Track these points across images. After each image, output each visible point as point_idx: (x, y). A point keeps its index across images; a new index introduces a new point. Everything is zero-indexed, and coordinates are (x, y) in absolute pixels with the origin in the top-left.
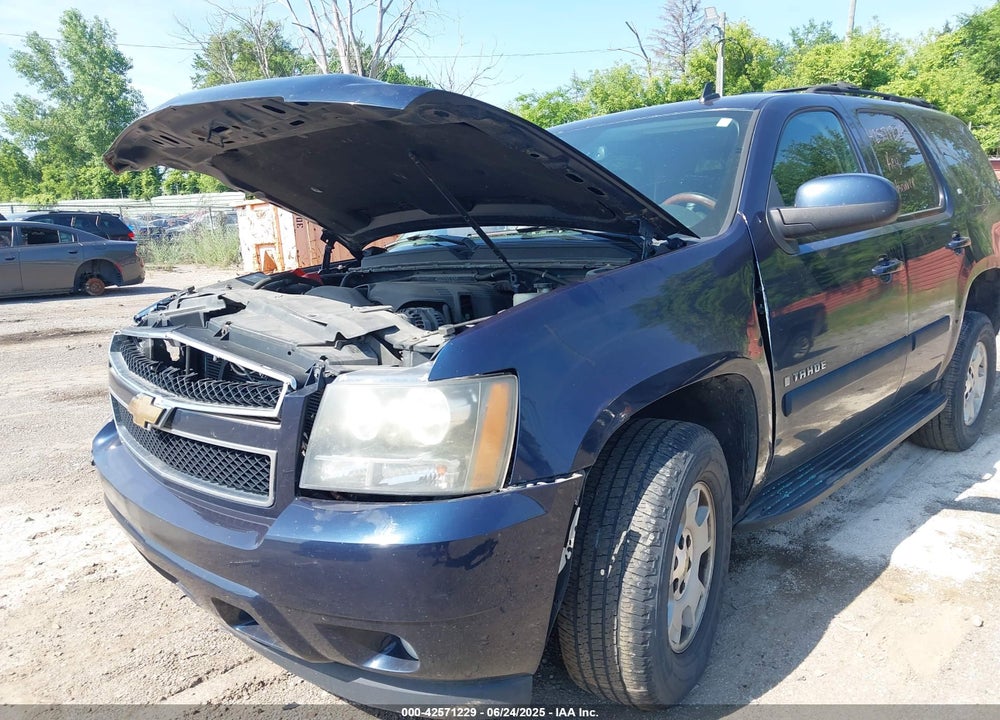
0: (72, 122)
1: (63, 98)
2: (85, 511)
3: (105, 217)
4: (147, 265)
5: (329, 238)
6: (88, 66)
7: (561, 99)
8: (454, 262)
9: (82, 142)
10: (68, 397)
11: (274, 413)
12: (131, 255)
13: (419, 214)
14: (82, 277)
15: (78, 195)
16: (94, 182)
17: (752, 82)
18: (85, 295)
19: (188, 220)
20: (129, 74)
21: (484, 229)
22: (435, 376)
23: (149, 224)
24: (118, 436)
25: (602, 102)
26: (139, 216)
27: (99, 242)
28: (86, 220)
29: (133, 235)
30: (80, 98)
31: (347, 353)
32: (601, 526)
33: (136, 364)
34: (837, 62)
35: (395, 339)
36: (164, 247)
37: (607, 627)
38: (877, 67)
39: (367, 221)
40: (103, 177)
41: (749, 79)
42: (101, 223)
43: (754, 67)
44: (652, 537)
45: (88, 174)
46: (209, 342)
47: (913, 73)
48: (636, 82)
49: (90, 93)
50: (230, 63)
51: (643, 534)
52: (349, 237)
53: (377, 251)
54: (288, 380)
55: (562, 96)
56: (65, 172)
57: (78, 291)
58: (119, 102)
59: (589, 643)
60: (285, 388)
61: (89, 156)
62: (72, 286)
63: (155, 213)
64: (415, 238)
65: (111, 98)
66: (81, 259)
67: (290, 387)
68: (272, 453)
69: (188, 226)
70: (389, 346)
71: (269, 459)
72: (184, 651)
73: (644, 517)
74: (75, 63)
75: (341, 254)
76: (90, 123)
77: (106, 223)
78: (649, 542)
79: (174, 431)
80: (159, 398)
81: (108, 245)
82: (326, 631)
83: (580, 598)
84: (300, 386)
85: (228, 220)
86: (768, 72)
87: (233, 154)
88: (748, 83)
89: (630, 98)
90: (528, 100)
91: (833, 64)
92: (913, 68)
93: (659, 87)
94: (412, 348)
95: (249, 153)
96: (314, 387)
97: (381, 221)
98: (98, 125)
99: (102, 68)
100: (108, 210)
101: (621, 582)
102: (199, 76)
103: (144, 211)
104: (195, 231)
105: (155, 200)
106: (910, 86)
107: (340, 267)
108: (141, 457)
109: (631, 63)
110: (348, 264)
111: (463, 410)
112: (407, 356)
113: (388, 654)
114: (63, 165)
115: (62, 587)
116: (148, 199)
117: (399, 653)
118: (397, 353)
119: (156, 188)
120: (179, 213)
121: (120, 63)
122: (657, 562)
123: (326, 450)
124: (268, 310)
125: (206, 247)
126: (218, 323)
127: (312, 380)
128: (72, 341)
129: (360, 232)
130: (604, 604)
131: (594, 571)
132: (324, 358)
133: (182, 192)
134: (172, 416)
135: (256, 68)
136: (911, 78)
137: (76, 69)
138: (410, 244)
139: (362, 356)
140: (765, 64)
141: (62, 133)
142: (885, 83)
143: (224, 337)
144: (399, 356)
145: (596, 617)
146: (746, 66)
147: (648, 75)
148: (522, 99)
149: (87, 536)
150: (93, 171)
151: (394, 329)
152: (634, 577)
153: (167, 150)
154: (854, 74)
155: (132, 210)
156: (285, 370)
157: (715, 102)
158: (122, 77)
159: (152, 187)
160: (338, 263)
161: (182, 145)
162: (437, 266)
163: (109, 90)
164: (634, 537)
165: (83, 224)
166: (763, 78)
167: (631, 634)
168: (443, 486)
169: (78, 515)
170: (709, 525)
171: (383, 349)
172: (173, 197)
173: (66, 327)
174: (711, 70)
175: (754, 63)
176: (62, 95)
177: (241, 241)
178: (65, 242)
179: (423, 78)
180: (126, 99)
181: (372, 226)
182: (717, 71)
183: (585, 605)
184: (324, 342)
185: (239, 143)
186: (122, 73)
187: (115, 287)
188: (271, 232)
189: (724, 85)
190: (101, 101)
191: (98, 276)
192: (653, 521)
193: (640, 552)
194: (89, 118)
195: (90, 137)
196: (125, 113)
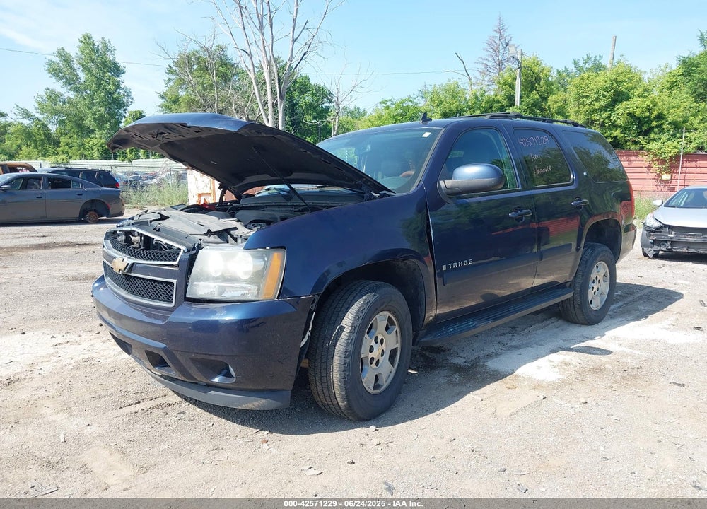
0: (83, 108)
1: (77, 91)
2: (84, 335)
3: (102, 172)
4: (126, 205)
5: (224, 187)
6: (95, 71)
7: (410, 104)
8: (283, 202)
9: (89, 121)
10: (74, 279)
11: (176, 263)
12: (116, 198)
13: (266, 177)
14: (84, 211)
15: (83, 157)
16: (95, 149)
17: (541, 96)
18: (86, 222)
19: (155, 176)
20: (123, 77)
21: (292, 185)
22: (246, 248)
23: (129, 178)
24: (105, 283)
25: (438, 106)
26: (123, 172)
27: (97, 189)
28: (89, 174)
29: (118, 185)
30: (89, 92)
31: (212, 238)
32: (329, 324)
33: (117, 246)
34: (595, 85)
35: (235, 233)
36: (138, 193)
37: (328, 371)
38: (621, 89)
39: (242, 179)
40: (101, 145)
41: (538, 93)
42: (99, 177)
43: (542, 86)
44: (350, 328)
45: (91, 143)
46: (150, 232)
47: (646, 94)
48: (461, 93)
49: (96, 89)
50: (190, 72)
51: (346, 327)
52: (234, 188)
53: (248, 196)
54: (183, 248)
55: (411, 101)
56: (76, 141)
57: (81, 219)
58: (115, 96)
59: (321, 379)
60: (182, 251)
61: (93, 131)
62: (78, 216)
63: (134, 171)
64: (269, 189)
65: (109, 93)
66: (85, 199)
67: (184, 252)
68: (175, 281)
69: (155, 180)
70: (232, 236)
71: (173, 284)
72: (132, 391)
73: (348, 320)
74: (86, 69)
75: (230, 196)
76: (94, 109)
77: (102, 177)
78: (348, 331)
79: (132, 274)
80: (126, 259)
81: (103, 191)
82: (195, 361)
83: (317, 357)
84: (188, 251)
85: (181, 178)
86: (552, 90)
87: (171, 143)
88: (537, 96)
89: (457, 104)
90: (388, 104)
91: (592, 86)
92: (646, 90)
93: (476, 97)
94: (241, 237)
95: (178, 143)
96: (194, 252)
97: (249, 180)
98: (100, 111)
99: (104, 73)
100: (103, 168)
101: (335, 348)
102: (169, 79)
103: (126, 170)
104: (160, 184)
105: (134, 162)
106: (643, 102)
107: (229, 204)
108: (116, 290)
109: (458, 81)
110: (233, 202)
111: (261, 264)
112: (239, 240)
113: (223, 376)
114: (75, 136)
115: (71, 367)
116: (130, 161)
117: (228, 375)
118: (235, 239)
119: (136, 154)
120: (150, 171)
121: (116, 69)
122: (352, 340)
123: (199, 280)
124: (180, 219)
125: (167, 195)
126: (156, 224)
127: (194, 249)
128: (78, 249)
129: (238, 185)
130: (327, 359)
131: (324, 344)
132: (200, 240)
133: (153, 157)
134: (131, 267)
135: (207, 76)
136: (645, 97)
137: (87, 72)
138: (266, 193)
139: (219, 240)
140: (550, 84)
141: (75, 115)
142: (627, 100)
143: (157, 230)
144: (236, 241)
145: (324, 366)
146: (536, 85)
147: (470, 89)
148: (384, 103)
149: (84, 345)
150: (95, 141)
151: (235, 229)
152: (341, 347)
153: (138, 141)
154: (606, 93)
155: (118, 168)
156: (183, 245)
157: (429, 123)
158: (118, 79)
159: (133, 153)
160: (227, 202)
161: (144, 139)
162: (274, 204)
163: (108, 87)
164: (342, 329)
165: (87, 177)
166: (548, 93)
167: (338, 374)
168: (250, 297)
169: (80, 336)
170: (397, 336)
171: (229, 237)
172: (147, 160)
173: (73, 241)
174: (512, 87)
175: (542, 83)
176: (77, 90)
177: (189, 192)
178: (76, 188)
179: (322, 85)
180: (119, 93)
181: (245, 182)
182: (516, 87)
183: (319, 361)
184: (202, 233)
185: (172, 139)
186: (118, 76)
187: (105, 218)
188: (209, 186)
189: (521, 97)
190: (102, 94)
191: (95, 211)
192: (352, 322)
193: (344, 335)
194: (94, 105)
195: (94, 118)
196: (119, 103)
